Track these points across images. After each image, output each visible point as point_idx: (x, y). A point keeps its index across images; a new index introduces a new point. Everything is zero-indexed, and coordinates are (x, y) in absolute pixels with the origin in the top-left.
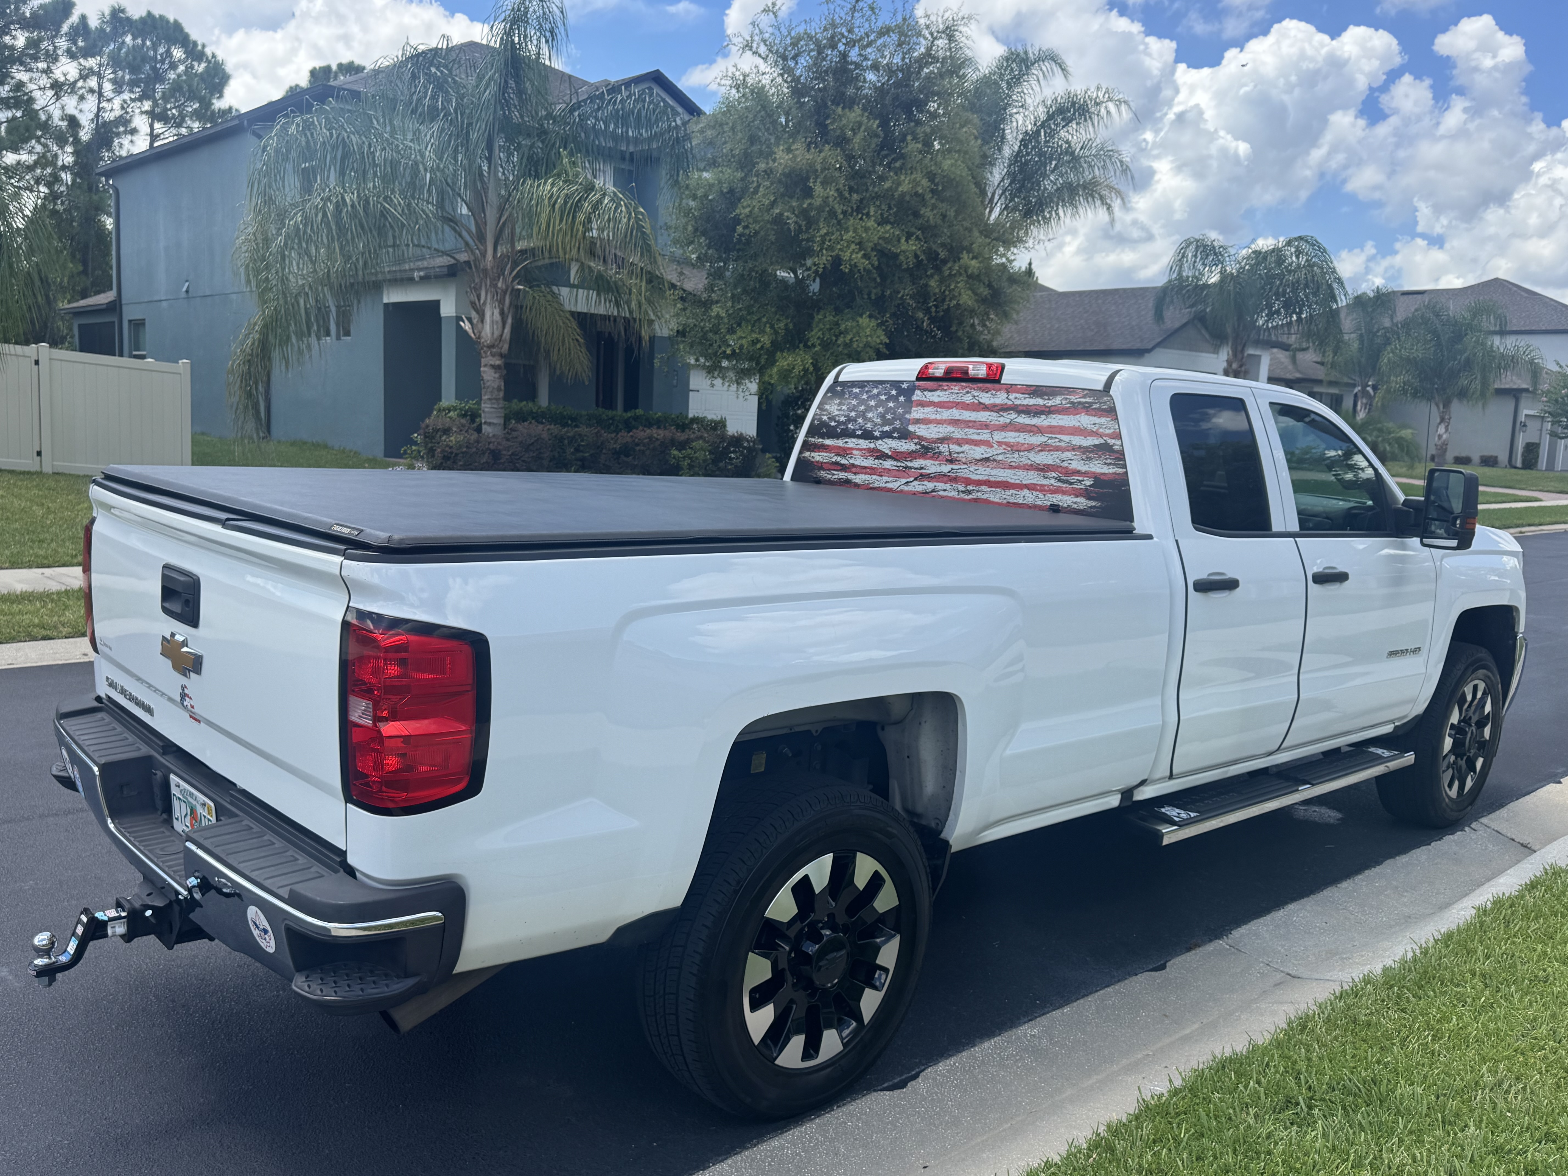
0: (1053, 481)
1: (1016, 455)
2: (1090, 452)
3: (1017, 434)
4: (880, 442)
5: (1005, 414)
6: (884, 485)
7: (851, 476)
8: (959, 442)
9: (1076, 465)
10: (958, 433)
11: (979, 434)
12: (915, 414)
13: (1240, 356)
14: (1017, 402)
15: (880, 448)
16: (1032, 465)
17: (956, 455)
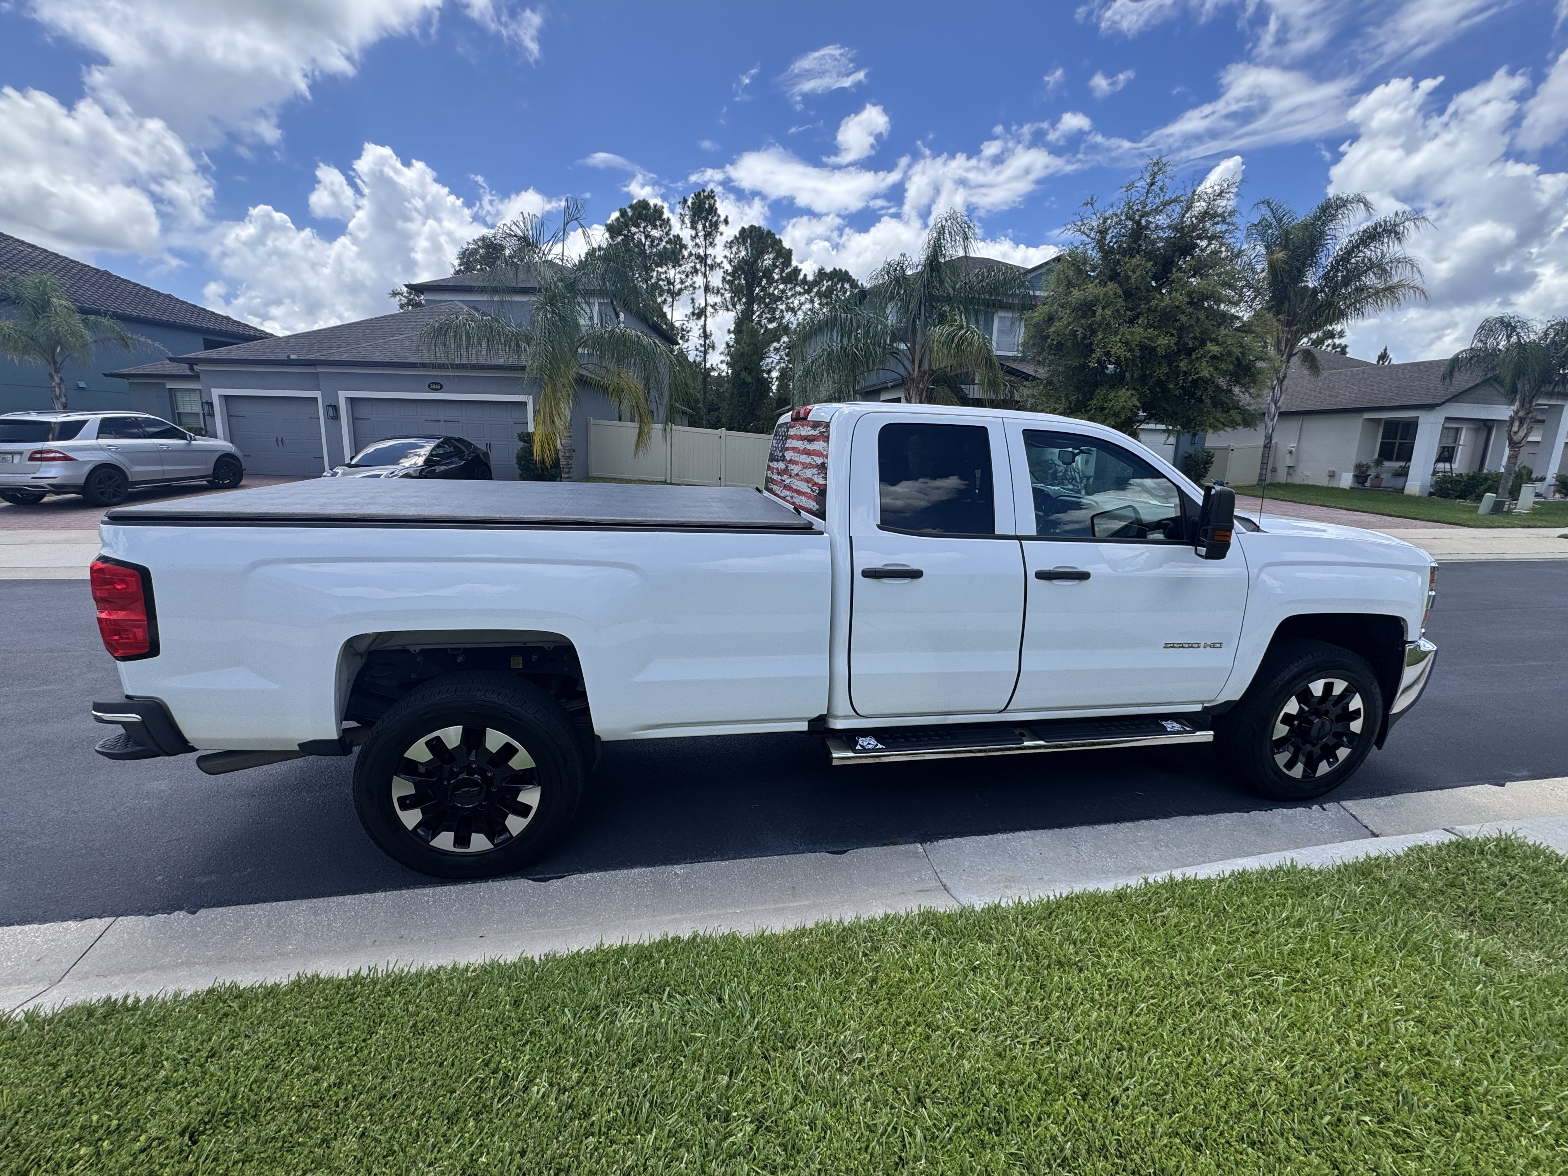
13: (1527, 406)
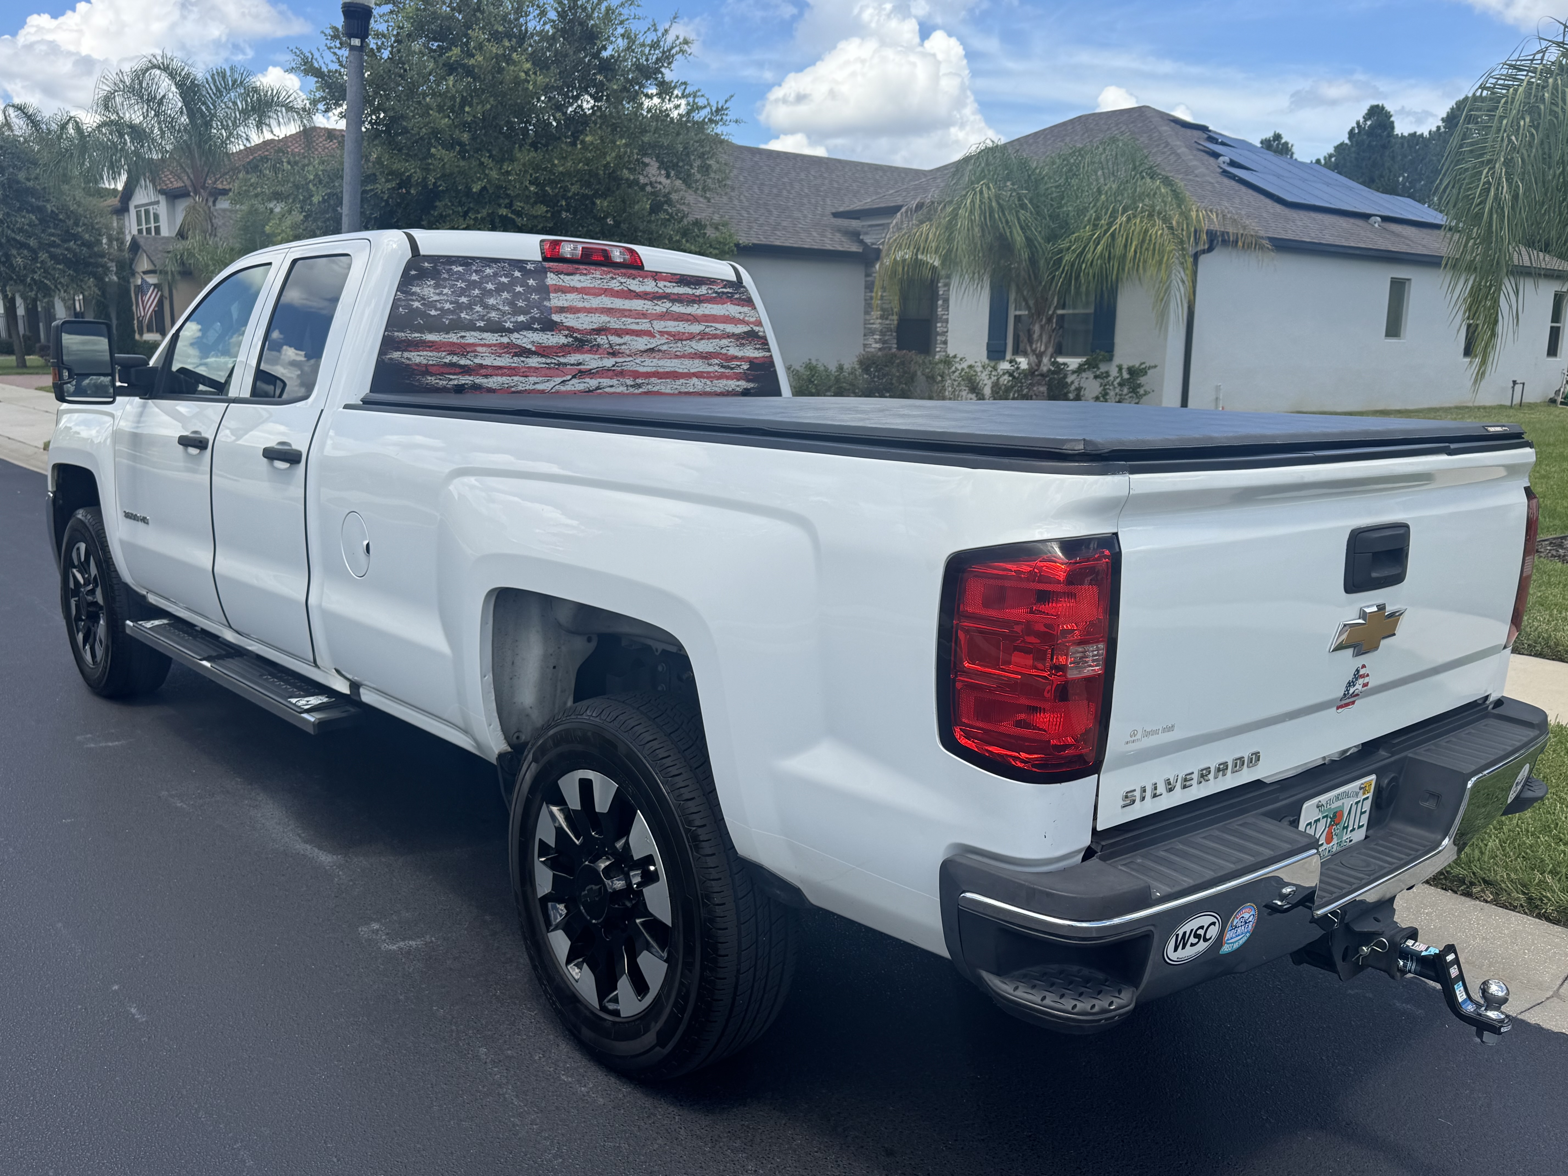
0: (716, 368)
1: (679, 344)
2: (743, 338)
3: (676, 323)
4: (516, 335)
5: (659, 303)
6: (531, 387)
7: (479, 380)
8: (619, 333)
9: (734, 351)
10: (615, 323)
11: (637, 323)
12: (556, 301)
14: (668, 291)
15: (519, 342)
16: (696, 354)
17: (618, 347)
